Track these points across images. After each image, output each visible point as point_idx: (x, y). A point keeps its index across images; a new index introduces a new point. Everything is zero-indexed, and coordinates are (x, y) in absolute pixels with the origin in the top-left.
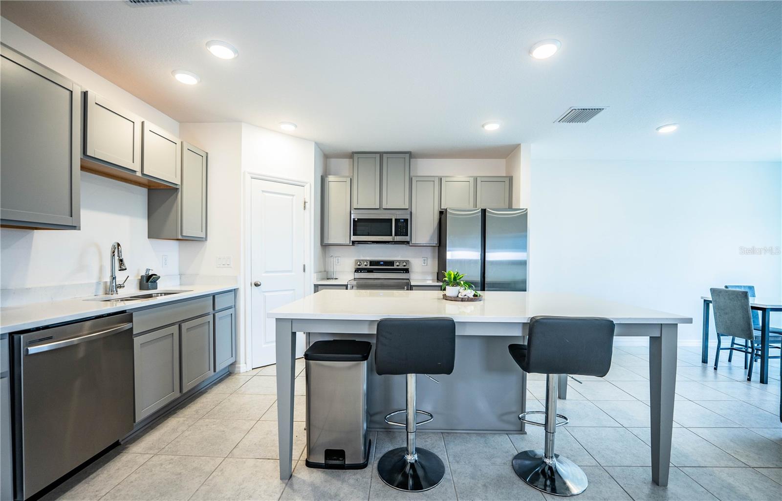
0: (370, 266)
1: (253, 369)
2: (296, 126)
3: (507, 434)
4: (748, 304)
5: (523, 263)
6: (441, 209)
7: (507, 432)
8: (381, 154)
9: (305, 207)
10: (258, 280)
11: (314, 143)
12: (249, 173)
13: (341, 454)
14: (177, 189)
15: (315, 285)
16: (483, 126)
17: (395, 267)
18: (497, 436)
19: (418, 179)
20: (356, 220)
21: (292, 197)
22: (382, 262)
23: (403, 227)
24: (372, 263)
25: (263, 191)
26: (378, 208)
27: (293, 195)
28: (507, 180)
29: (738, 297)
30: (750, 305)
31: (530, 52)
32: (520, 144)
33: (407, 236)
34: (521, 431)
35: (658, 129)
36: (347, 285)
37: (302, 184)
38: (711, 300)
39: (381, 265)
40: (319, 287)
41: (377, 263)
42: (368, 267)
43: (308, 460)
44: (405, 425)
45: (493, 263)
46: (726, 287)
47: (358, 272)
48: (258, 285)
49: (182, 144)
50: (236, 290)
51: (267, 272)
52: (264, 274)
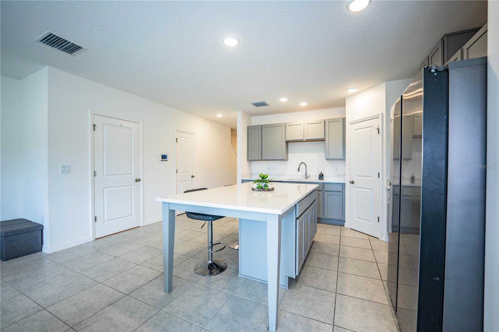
1: (350, 229)
9: (378, 132)
11: (385, 83)
12: (348, 123)
14: (325, 140)
27: (372, 126)
37: (377, 117)
48: (353, 183)
49: (324, 121)
50: (344, 184)
51: (357, 176)
52: (356, 177)
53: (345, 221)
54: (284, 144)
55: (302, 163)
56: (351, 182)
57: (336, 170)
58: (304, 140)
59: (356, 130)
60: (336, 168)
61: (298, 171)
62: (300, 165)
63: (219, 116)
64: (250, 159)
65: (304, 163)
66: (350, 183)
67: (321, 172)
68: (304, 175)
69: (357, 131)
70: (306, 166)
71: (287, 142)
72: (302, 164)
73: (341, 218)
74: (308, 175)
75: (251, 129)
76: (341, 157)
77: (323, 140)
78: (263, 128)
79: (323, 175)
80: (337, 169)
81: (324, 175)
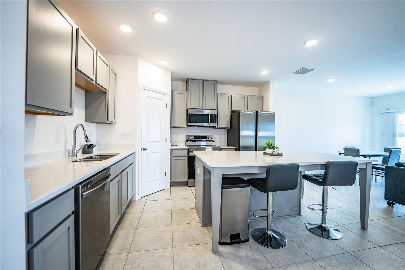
0: (194, 138)
1: (142, 197)
2: (168, 62)
3: (294, 217)
4: (359, 154)
5: (273, 138)
6: (232, 110)
7: (294, 216)
8: (203, 81)
9: (167, 106)
10: (145, 147)
11: (171, 72)
12: (142, 86)
13: (238, 236)
14: (106, 93)
15: (170, 149)
16: (260, 72)
17: (207, 139)
18: (291, 218)
19: (221, 95)
20: (190, 114)
21: (160, 101)
22: (200, 136)
23: (214, 119)
24: (195, 137)
25: (148, 97)
26: (201, 108)
27: (161, 100)
28: (261, 98)
29: (355, 151)
30: (360, 154)
31: (305, 43)
32: (269, 81)
33: (216, 123)
34: (299, 214)
35: (327, 80)
36: (188, 149)
37: (165, 94)
38: (344, 153)
39: (200, 138)
40: (173, 150)
41: (198, 137)
42: (194, 139)
43: (220, 241)
44: (266, 217)
45: (261, 137)
46: (346, 147)
47: (188, 142)
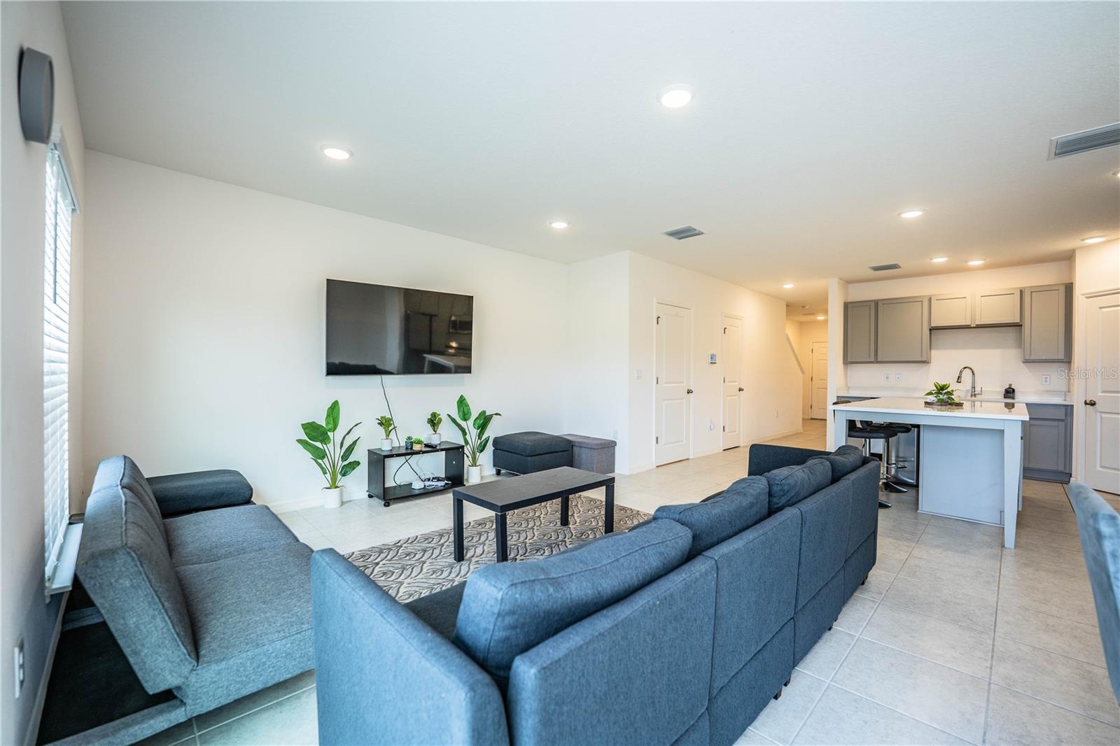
48: (1093, 404)
49: (1021, 291)
50: (1069, 407)
51: (1104, 392)
52: (1100, 394)
53: (1071, 474)
54: (926, 332)
55: (965, 368)
56: (1088, 402)
57: (1046, 382)
58: (972, 326)
59: (1101, 308)
60: (1046, 378)
61: (958, 382)
62: (961, 372)
63: (789, 286)
64: (849, 360)
65: (971, 369)
66: (1086, 403)
67: (1010, 385)
68: (968, 391)
69: (1104, 310)
70: (973, 374)
71: (932, 330)
72: (966, 370)
73: (1061, 468)
74: (978, 390)
75: (853, 307)
76: (1061, 356)
77: (1018, 326)
78: (880, 305)
79: (1014, 390)
80: (1048, 380)
81: (1016, 390)
